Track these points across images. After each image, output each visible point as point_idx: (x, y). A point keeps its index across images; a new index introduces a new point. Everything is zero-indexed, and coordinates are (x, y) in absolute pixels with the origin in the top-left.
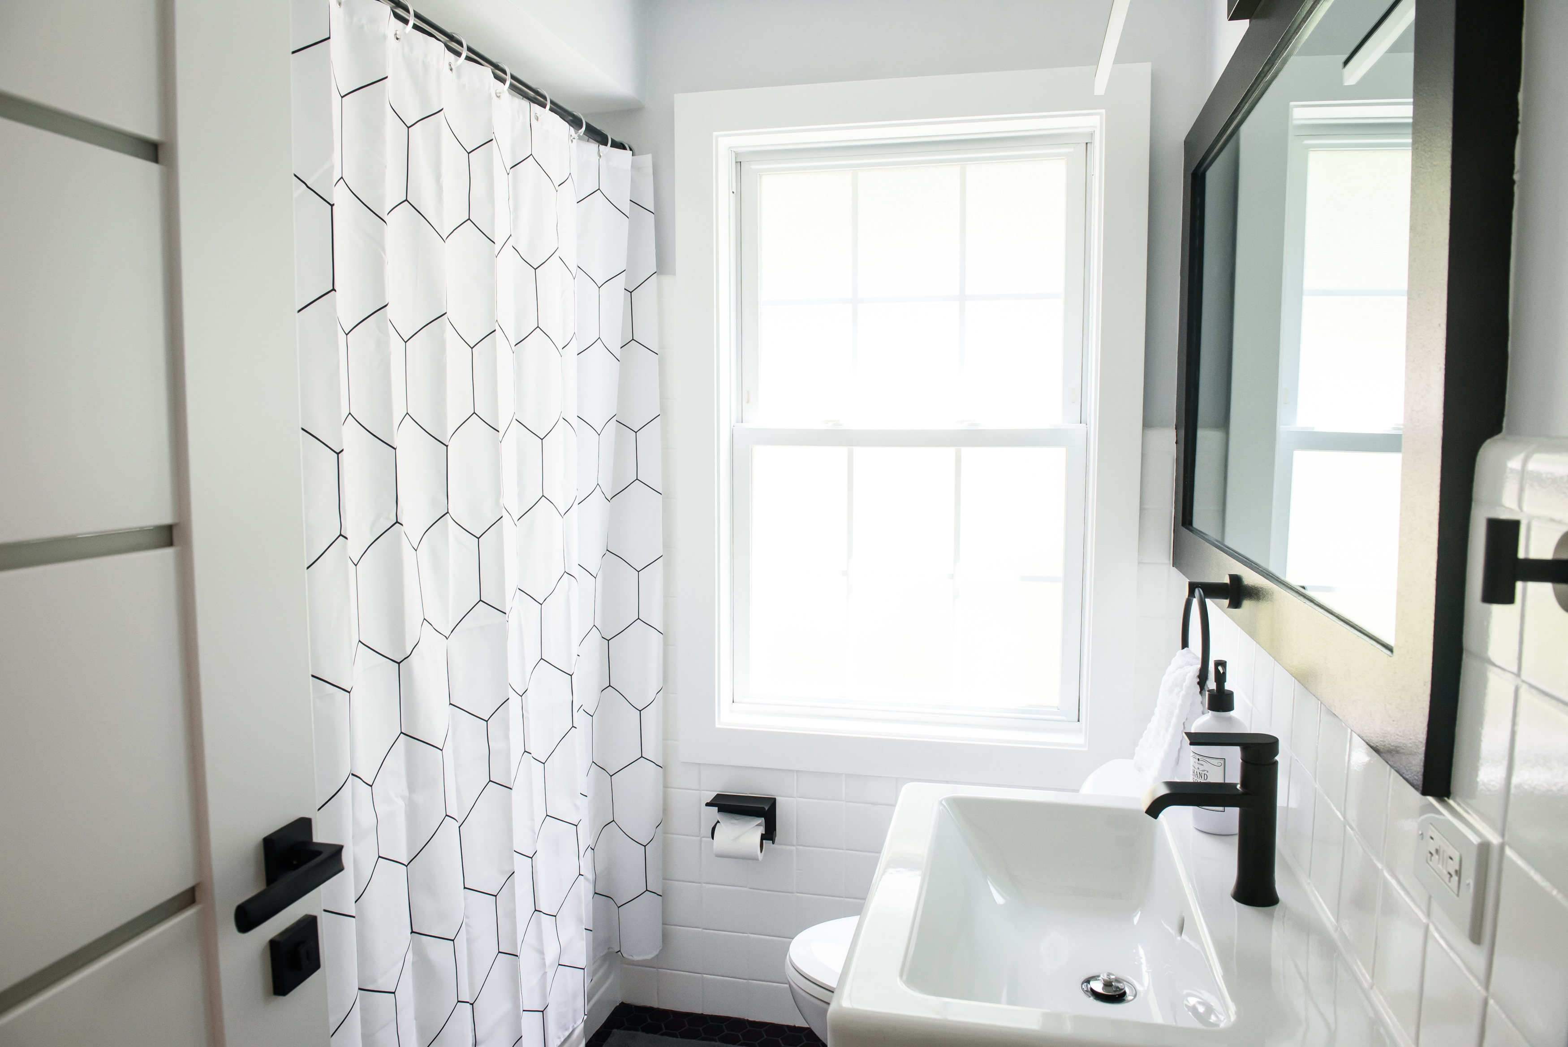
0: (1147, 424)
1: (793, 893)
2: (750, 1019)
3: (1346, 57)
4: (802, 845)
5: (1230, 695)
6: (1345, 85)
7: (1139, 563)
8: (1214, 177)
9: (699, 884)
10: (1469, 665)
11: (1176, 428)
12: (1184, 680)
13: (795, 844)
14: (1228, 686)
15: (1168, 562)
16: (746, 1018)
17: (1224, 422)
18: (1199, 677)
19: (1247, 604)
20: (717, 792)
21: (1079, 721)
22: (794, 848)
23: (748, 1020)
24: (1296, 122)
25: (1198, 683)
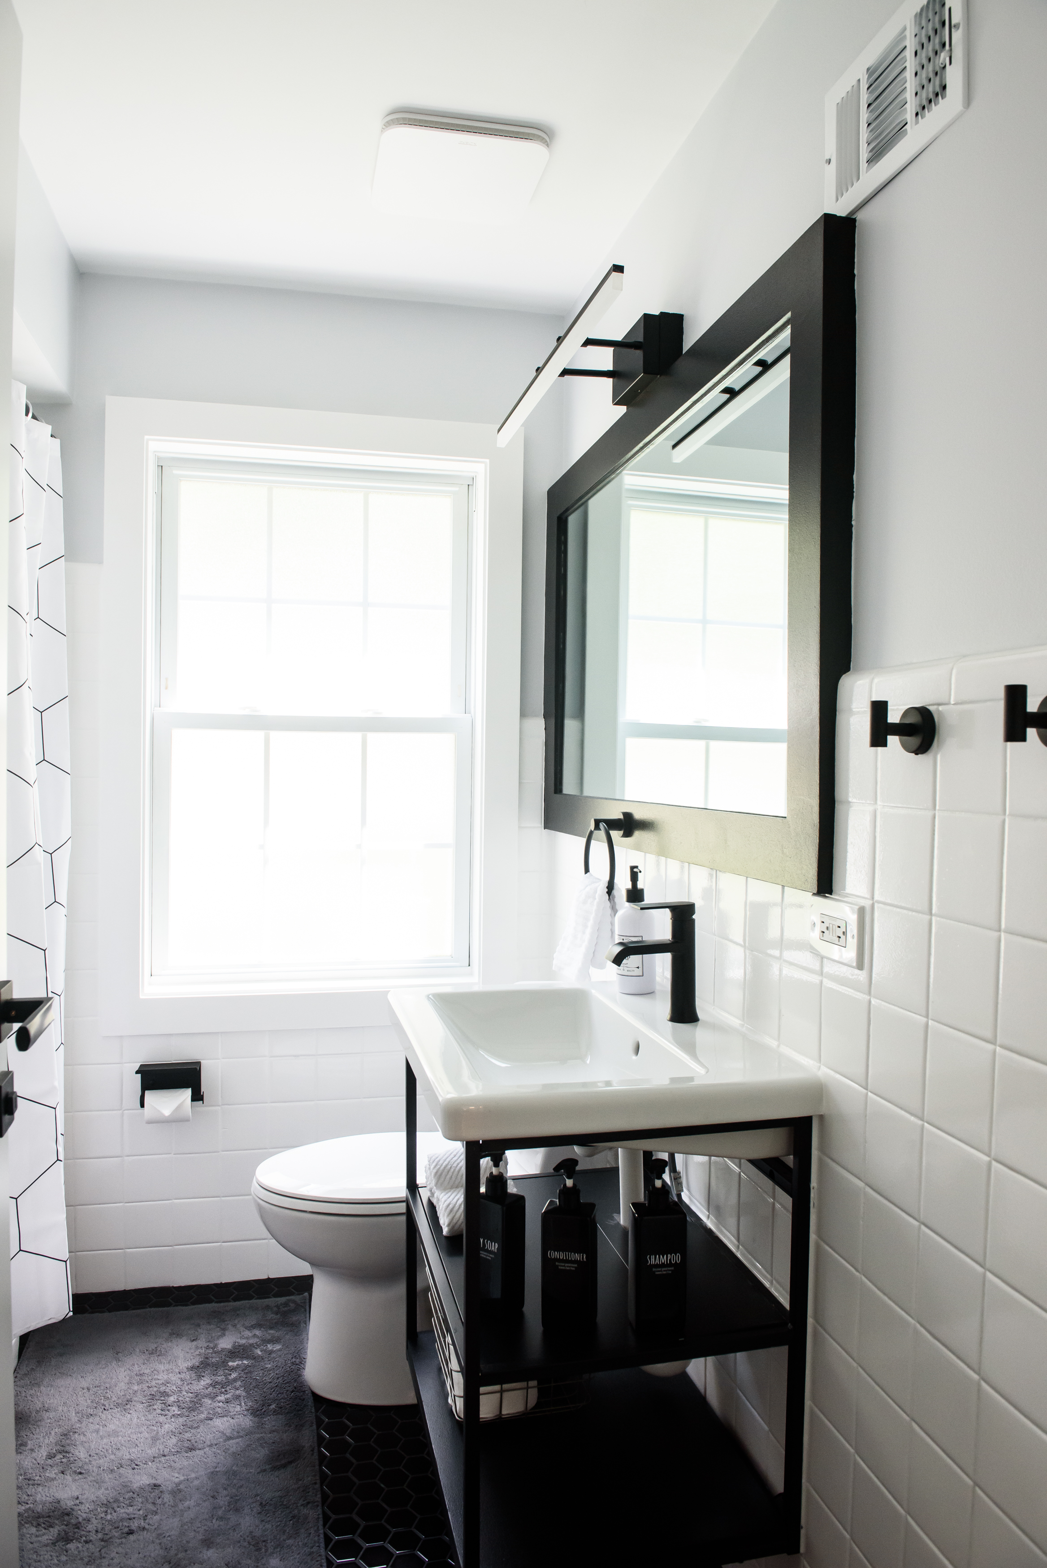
0: (523, 714)
1: (219, 1152)
2: (175, 1286)
3: (674, 443)
4: (226, 1104)
5: (641, 891)
6: (675, 461)
7: (519, 827)
8: (573, 520)
9: (120, 1158)
10: (839, 809)
11: (544, 718)
12: (595, 892)
13: (221, 1104)
14: (640, 885)
15: (540, 826)
16: (171, 1286)
17: (580, 714)
18: (607, 887)
19: (637, 834)
20: (140, 1062)
21: (469, 965)
22: (219, 1108)
23: (173, 1287)
24: (627, 487)
25: (607, 892)
